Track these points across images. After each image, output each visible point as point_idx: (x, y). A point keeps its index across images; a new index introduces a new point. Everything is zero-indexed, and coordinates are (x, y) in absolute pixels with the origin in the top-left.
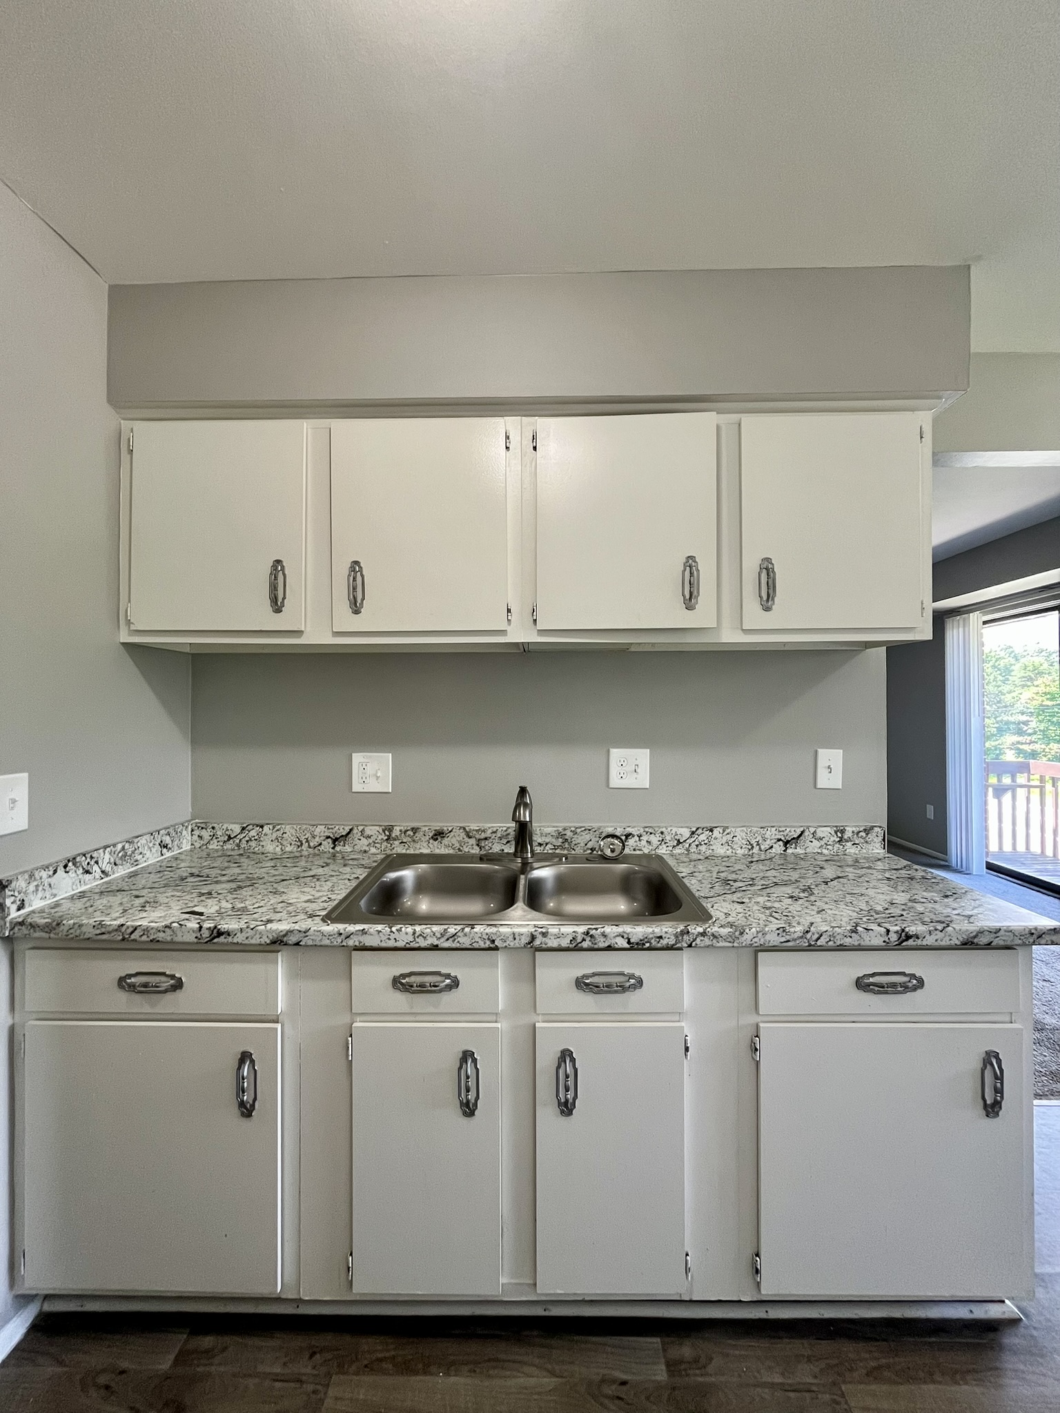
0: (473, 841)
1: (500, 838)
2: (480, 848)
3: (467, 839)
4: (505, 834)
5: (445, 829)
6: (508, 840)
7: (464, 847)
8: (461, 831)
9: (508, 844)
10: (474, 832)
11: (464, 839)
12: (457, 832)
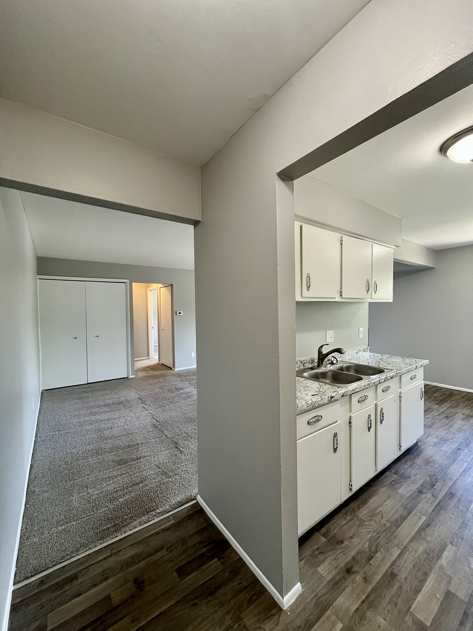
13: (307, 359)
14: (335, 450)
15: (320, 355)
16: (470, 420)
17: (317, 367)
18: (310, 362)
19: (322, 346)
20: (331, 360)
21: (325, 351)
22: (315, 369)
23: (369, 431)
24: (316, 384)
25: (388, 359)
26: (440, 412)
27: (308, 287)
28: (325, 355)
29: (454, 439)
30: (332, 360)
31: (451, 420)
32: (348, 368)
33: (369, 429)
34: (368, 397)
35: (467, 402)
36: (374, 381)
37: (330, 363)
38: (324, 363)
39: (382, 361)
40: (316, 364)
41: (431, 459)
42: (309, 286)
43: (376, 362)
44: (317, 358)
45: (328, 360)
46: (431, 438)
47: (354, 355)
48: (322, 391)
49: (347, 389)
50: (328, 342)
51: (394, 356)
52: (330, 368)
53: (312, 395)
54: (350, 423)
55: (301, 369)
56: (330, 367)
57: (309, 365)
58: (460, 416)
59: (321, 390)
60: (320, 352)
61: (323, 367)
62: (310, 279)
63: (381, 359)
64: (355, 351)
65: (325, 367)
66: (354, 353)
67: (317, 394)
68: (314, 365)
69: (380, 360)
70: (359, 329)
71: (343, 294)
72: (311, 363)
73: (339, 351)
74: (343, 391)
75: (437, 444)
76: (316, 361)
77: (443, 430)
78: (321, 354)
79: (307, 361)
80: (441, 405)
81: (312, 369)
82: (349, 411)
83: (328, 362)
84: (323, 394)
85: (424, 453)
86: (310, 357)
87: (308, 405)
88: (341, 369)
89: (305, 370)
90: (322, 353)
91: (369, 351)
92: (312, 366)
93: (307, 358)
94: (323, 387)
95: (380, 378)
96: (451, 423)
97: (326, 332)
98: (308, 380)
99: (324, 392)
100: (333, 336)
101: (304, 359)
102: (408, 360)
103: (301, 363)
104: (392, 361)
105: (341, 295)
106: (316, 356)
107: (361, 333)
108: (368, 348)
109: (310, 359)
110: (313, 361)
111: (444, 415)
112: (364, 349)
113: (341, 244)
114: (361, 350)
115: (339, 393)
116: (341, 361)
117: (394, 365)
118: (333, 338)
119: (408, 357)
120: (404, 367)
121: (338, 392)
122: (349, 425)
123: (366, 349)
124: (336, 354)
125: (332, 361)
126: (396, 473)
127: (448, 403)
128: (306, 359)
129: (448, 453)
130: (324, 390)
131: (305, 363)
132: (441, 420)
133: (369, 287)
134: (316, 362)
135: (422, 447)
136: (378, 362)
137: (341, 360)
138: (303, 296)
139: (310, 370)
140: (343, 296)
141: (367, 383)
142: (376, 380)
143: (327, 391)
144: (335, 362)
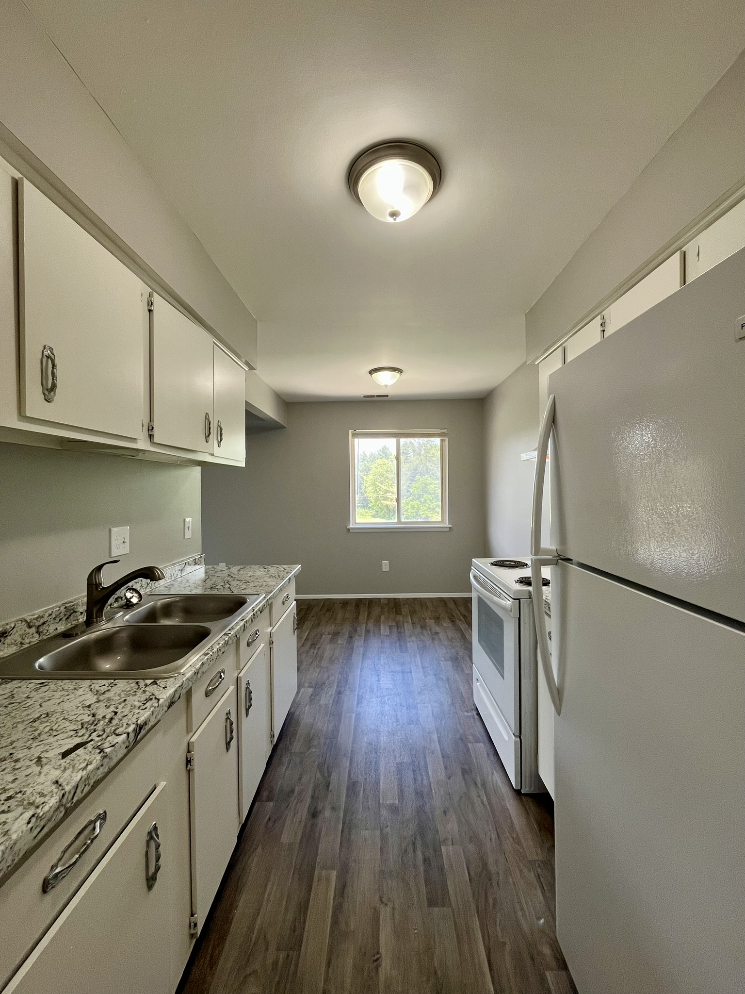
0: (33, 630)
1: (55, 619)
2: (39, 634)
3: (28, 630)
4: (58, 613)
5: (8, 627)
6: (60, 618)
7: (26, 638)
8: (24, 623)
9: (61, 621)
10: (34, 621)
11: (25, 631)
12: (19, 624)
13: (50, 612)
14: (150, 881)
15: (95, 593)
16: (337, 641)
17: (85, 627)
18: (62, 615)
19: (99, 568)
20: (124, 598)
21: (107, 579)
22: (77, 634)
23: (227, 750)
24: (80, 692)
25: (242, 573)
26: (304, 640)
27: (49, 391)
28: (108, 590)
29: (330, 679)
30: (128, 597)
31: (319, 648)
32: (167, 610)
33: (228, 744)
34: (224, 673)
35: (327, 614)
36: (236, 630)
37: (121, 607)
38: (105, 610)
39: (232, 579)
40: (82, 619)
41: (313, 730)
42: (50, 386)
43: (223, 584)
44: (86, 599)
45: (116, 600)
46: (304, 689)
47: (175, 576)
48: (104, 717)
49: (181, 676)
50: (116, 553)
51: (248, 565)
52: (123, 619)
53: (65, 755)
54: (189, 762)
55: (27, 645)
56: (124, 616)
57: (57, 626)
58: (326, 638)
59: (100, 714)
60: (93, 584)
61: (103, 623)
62: (54, 366)
63: (229, 575)
64: (178, 568)
65: (110, 619)
66: (177, 573)
67: (85, 738)
68: (74, 623)
69: (229, 578)
70: (184, 520)
71: (156, 433)
72: (64, 618)
73: (149, 574)
74: (170, 691)
75: (313, 697)
76: (81, 610)
77: (314, 668)
78: (97, 589)
79: (50, 615)
80: (302, 627)
81: (67, 635)
82: (185, 730)
83: (116, 605)
84: (108, 730)
85: (302, 724)
86: (60, 603)
87: (42, 823)
88: (152, 615)
89: (40, 649)
90: (101, 584)
91: (203, 563)
92: (69, 626)
93: (52, 608)
94: (107, 695)
95: (245, 621)
96: (320, 651)
97: (110, 530)
98: (52, 685)
99: (112, 719)
100: (127, 540)
101: (38, 612)
102: (273, 570)
103: (30, 627)
104: (249, 575)
105: (151, 436)
106: (80, 596)
107: (188, 527)
108: (201, 557)
109: (62, 608)
110: (70, 612)
111: (309, 643)
112: (195, 559)
113: (150, 311)
114: (190, 563)
115: (161, 701)
116: (149, 595)
117: (256, 584)
118: (127, 545)
119: (271, 563)
120: (274, 583)
121: (159, 700)
122: (187, 767)
123: (199, 559)
124: (140, 584)
125: (128, 600)
126: (269, 799)
127: (309, 622)
128: (46, 611)
129: (330, 705)
130: (112, 708)
131: (44, 623)
132: (308, 652)
133: (210, 428)
134: (82, 613)
135: (296, 713)
136: (226, 582)
137: (149, 593)
138: (28, 415)
139: (64, 641)
140: (156, 440)
141: (224, 641)
142: (238, 627)
143: (119, 711)
144: (135, 600)
